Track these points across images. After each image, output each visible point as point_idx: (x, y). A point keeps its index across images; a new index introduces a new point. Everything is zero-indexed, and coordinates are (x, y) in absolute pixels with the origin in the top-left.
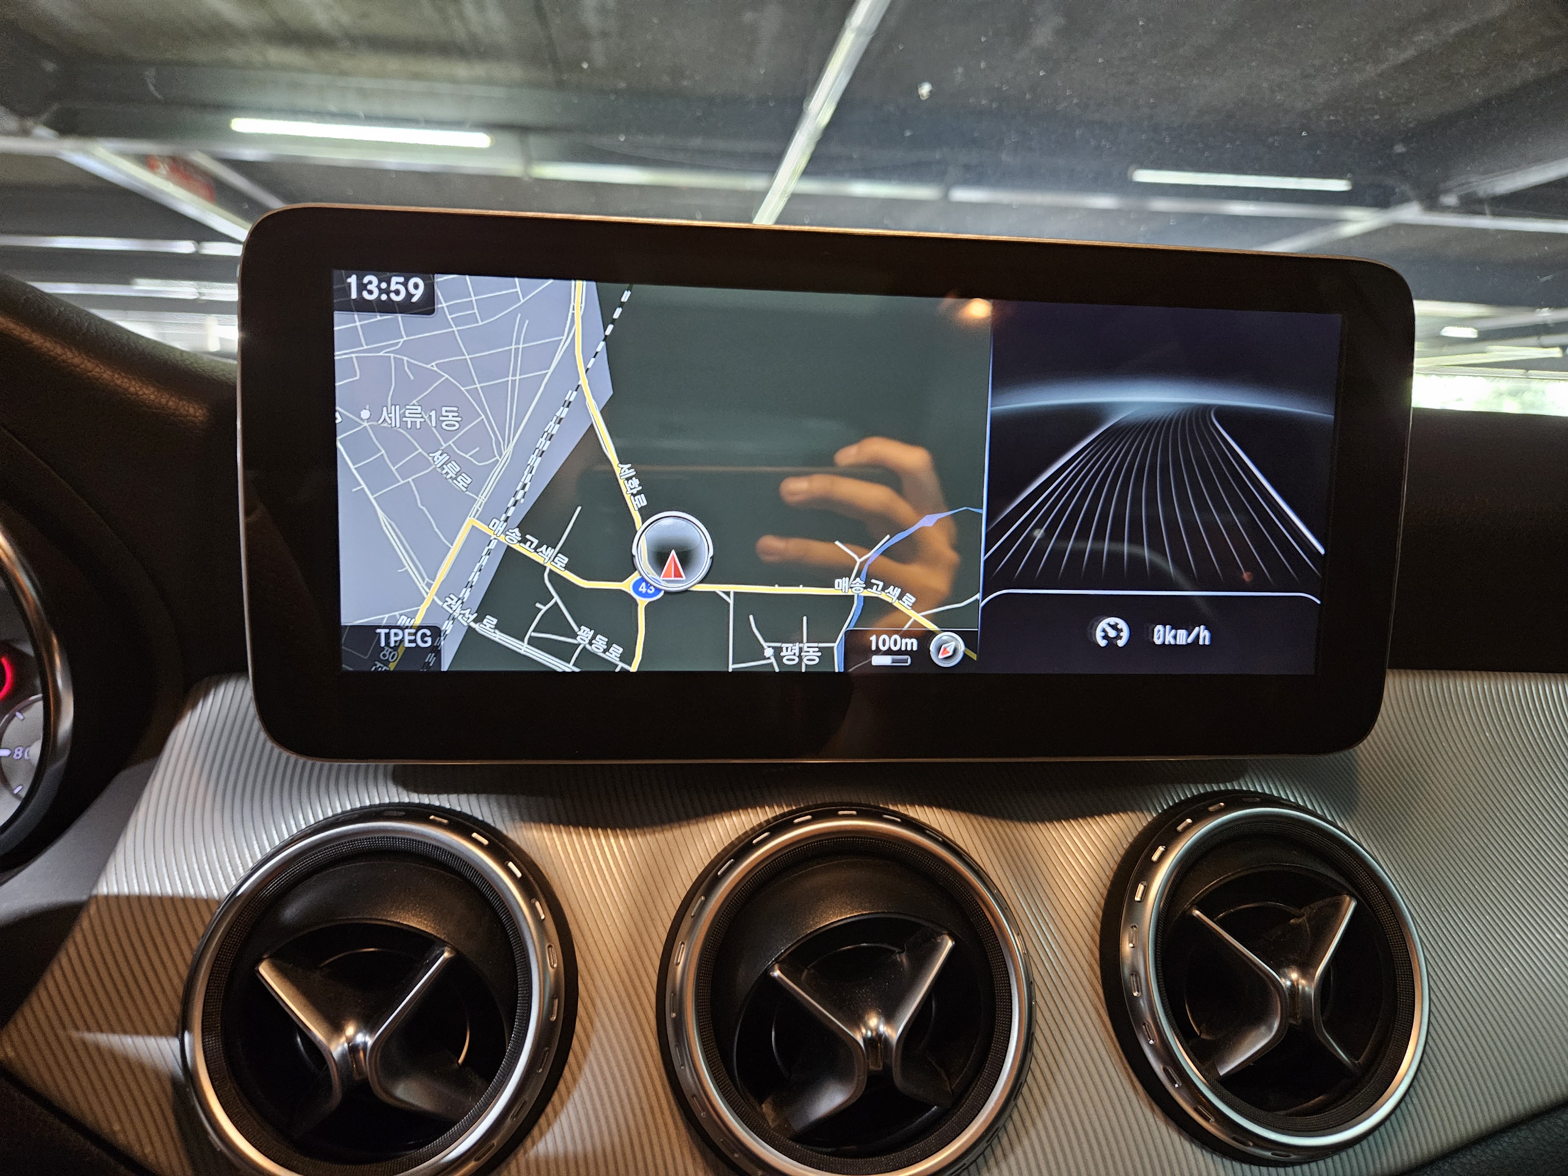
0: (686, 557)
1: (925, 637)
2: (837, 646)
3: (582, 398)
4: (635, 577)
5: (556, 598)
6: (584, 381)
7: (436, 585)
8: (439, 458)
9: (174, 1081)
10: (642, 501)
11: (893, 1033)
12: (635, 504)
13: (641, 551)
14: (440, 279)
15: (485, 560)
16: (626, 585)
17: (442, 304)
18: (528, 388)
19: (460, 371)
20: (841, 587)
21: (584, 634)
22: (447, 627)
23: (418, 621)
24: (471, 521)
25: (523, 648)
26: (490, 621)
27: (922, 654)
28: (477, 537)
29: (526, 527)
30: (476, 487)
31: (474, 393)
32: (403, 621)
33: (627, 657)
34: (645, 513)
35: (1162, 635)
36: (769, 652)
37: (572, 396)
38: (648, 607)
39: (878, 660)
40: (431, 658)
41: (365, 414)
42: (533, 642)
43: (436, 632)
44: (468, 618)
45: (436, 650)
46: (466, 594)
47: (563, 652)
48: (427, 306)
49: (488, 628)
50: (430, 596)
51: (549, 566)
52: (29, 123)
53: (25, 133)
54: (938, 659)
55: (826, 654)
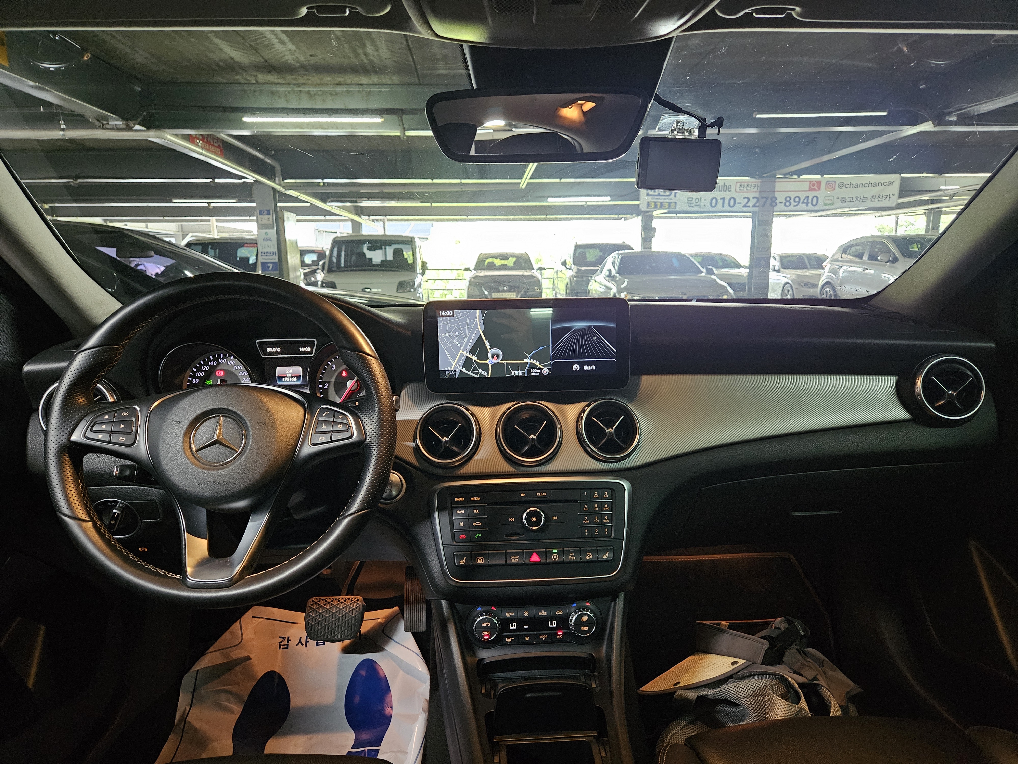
0: (498, 356)
1: (541, 369)
2: (525, 371)
3: (479, 330)
4: (489, 360)
5: (475, 364)
6: (479, 327)
7: (455, 363)
8: (455, 341)
9: (413, 448)
10: (490, 347)
11: (535, 437)
12: (489, 347)
13: (490, 355)
14: (455, 311)
15: (463, 358)
16: (487, 362)
17: (455, 315)
18: (470, 328)
19: (458, 326)
20: (526, 361)
21: (480, 370)
22: (457, 370)
23: (452, 369)
24: (461, 352)
25: (470, 373)
26: (464, 369)
27: (541, 373)
28: (462, 354)
29: (470, 352)
30: (461, 346)
31: (461, 330)
32: (450, 369)
33: (488, 375)
34: (490, 349)
35: (586, 368)
36: (513, 373)
37: (477, 330)
38: (492, 366)
39: (533, 374)
40: (454, 375)
41: (443, 334)
42: (472, 372)
43: (455, 371)
44: (460, 368)
45: (455, 374)
46: (460, 364)
47: (477, 374)
48: (453, 316)
49: (464, 370)
50: (454, 365)
51: (474, 359)
52: (131, 124)
53: (130, 129)
54: (544, 373)
55: (523, 373)
